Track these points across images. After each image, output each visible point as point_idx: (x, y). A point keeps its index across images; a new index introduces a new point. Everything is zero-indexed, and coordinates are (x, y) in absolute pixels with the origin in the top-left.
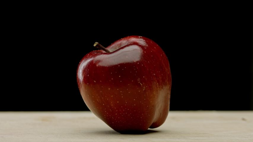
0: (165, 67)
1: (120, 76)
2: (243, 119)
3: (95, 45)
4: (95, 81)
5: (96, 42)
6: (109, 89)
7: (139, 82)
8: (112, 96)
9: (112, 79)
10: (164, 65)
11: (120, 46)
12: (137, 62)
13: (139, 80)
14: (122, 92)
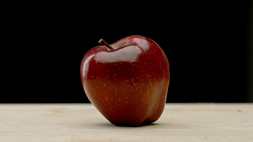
0: (162, 69)
1: (115, 75)
2: (239, 111)
3: (99, 42)
4: (93, 77)
5: (101, 39)
6: (105, 85)
7: (132, 82)
8: (107, 92)
9: (108, 77)
10: (162, 67)
11: (124, 44)
12: (133, 63)
13: (133, 80)
14: (116, 89)
